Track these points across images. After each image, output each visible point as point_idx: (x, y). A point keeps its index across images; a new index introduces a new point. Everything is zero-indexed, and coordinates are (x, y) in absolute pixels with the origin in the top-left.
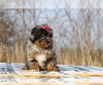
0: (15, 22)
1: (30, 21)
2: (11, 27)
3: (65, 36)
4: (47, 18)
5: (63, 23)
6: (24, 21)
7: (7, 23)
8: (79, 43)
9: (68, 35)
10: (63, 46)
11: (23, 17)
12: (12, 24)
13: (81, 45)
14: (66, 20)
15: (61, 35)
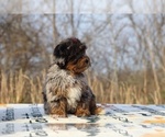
0: (41, 31)
2: (34, 39)
3: (125, 51)
4: (93, 23)
6: (55, 28)
7: (28, 33)
12: (37, 35)
14: (125, 26)
15: (118, 50)
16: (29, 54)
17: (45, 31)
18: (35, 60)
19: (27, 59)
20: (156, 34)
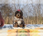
0: (12, 7)
1: (17, 7)
2: (10, 9)
3: (31, 12)
4: (24, 6)
5: (30, 7)
6: (15, 7)
7: (9, 8)
8: (36, 15)
9: (32, 11)
10: (30, 16)
11: (15, 5)
12: (11, 8)
13: (37, 15)
14: (31, 6)
15: (29, 12)
16: (9, 13)
17: (13, 7)
18: (11, 14)
19: (9, 14)
20: (38, 8)
